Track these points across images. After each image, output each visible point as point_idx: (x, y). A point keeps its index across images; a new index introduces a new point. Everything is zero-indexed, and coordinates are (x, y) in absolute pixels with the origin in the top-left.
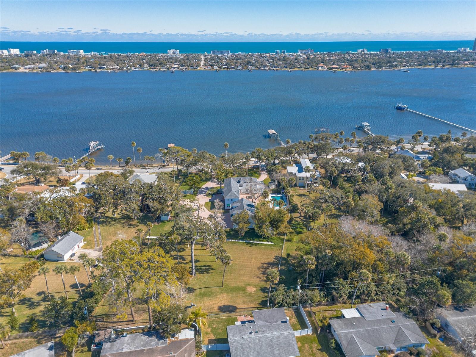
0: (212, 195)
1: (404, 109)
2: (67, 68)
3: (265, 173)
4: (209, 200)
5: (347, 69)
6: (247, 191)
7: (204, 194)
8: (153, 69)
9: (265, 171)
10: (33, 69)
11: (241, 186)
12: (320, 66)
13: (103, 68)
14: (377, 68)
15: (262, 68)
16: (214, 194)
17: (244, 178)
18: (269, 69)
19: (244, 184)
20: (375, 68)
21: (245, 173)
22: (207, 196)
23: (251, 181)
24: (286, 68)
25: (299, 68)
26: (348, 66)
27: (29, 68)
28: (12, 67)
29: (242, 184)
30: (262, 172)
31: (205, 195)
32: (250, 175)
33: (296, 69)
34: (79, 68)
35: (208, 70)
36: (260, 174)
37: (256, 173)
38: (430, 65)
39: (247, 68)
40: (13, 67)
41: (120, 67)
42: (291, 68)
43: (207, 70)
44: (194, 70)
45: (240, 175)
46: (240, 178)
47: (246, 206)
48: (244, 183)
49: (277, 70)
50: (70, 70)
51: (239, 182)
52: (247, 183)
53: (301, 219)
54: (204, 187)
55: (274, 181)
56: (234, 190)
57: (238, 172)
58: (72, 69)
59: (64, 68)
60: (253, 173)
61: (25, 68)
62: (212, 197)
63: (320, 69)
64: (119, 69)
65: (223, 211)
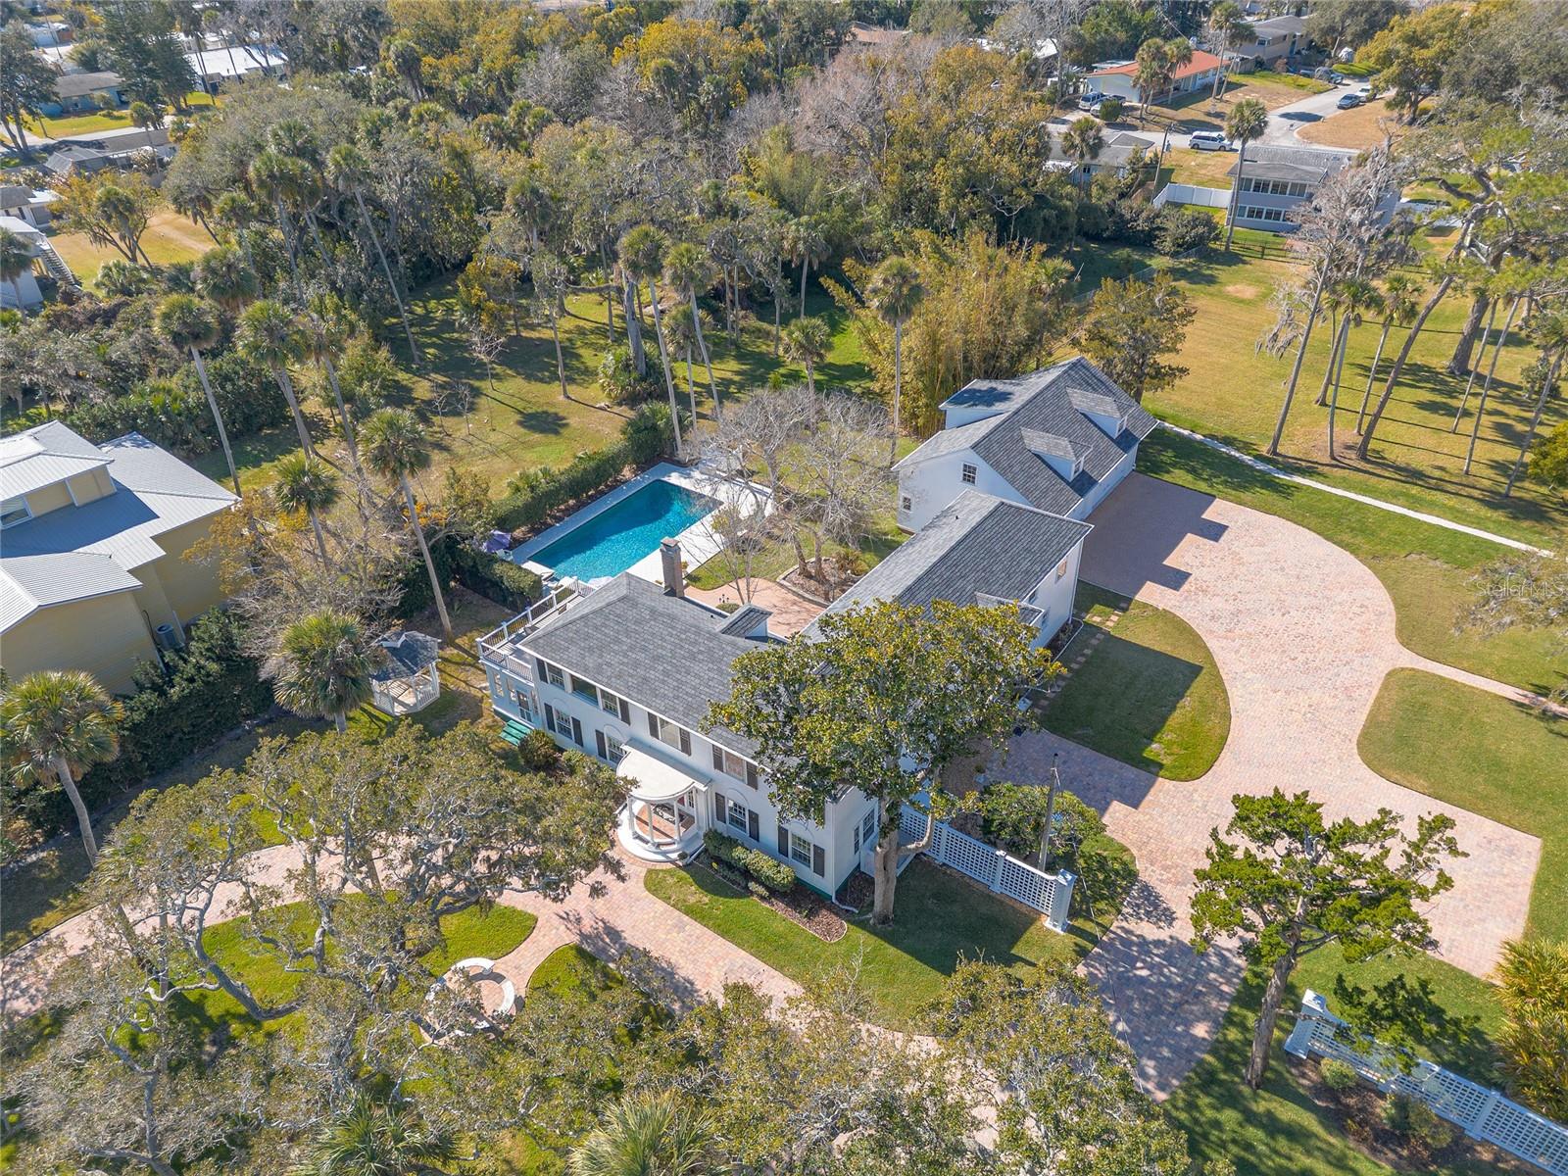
4: (1133, 800)
22: (1123, 882)
65: (1097, 619)
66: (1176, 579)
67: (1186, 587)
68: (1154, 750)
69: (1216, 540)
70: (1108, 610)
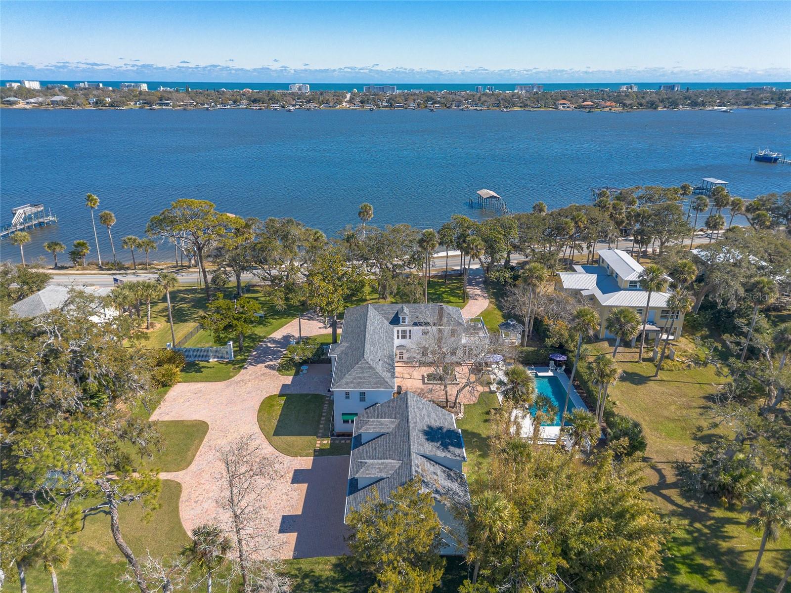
0: (298, 366)
1: (776, 160)
2: (101, 103)
3: (478, 292)
4: (284, 386)
5: (613, 109)
6: (424, 354)
7: (271, 363)
8: (255, 107)
9: (482, 289)
10: (41, 104)
11: (404, 337)
12: (561, 104)
13: (167, 105)
14: (668, 108)
15: (453, 107)
16: (305, 362)
17: (416, 305)
18: (467, 108)
19: (416, 328)
20: (665, 107)
21: (419, 291)
22: (281, 369)
23: (441, 317)
24: (498, 106)
25: (521, 107)
26: (614, 104)
27: (35, 103)
28: (5, 101)
29: (408, 329)
30: (470, 290)
31: (272, 368)
32: (436, 298)
33: (516, 109)
34: (124, 104)
35: (356, 109)
36: (465, 297)
37: (452, 293)
38: (766, 104)
39: (426, 107)
40: (7, 101)
41: (197, 103)
42: (506, 107)
43: (353, 109)
44: (329, 108)
45: (403, 297)
46: (399, 306)
47: (422, 438)
48: (415, 324)
49: (481, 110)
50: (106, 107)
51: (395, 321)
52: (427, 324)
53: (668, 499)
54: (278, 335)
55: (520, 320)
56: (373, 353)
57: (395, 288)
58: (111, 105)
59: (97, 103)
60: (444, 292)
61: (28, 103)
62: (297, 373)
63: (561, 108)
64: (195, 106)
65: (325, 442)
66: (299, 477)
67: (291, 475)
68: (282, 401)
69: (284, 517)
70: (322, 448)
